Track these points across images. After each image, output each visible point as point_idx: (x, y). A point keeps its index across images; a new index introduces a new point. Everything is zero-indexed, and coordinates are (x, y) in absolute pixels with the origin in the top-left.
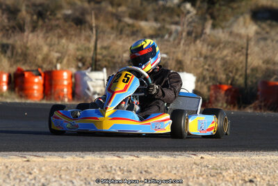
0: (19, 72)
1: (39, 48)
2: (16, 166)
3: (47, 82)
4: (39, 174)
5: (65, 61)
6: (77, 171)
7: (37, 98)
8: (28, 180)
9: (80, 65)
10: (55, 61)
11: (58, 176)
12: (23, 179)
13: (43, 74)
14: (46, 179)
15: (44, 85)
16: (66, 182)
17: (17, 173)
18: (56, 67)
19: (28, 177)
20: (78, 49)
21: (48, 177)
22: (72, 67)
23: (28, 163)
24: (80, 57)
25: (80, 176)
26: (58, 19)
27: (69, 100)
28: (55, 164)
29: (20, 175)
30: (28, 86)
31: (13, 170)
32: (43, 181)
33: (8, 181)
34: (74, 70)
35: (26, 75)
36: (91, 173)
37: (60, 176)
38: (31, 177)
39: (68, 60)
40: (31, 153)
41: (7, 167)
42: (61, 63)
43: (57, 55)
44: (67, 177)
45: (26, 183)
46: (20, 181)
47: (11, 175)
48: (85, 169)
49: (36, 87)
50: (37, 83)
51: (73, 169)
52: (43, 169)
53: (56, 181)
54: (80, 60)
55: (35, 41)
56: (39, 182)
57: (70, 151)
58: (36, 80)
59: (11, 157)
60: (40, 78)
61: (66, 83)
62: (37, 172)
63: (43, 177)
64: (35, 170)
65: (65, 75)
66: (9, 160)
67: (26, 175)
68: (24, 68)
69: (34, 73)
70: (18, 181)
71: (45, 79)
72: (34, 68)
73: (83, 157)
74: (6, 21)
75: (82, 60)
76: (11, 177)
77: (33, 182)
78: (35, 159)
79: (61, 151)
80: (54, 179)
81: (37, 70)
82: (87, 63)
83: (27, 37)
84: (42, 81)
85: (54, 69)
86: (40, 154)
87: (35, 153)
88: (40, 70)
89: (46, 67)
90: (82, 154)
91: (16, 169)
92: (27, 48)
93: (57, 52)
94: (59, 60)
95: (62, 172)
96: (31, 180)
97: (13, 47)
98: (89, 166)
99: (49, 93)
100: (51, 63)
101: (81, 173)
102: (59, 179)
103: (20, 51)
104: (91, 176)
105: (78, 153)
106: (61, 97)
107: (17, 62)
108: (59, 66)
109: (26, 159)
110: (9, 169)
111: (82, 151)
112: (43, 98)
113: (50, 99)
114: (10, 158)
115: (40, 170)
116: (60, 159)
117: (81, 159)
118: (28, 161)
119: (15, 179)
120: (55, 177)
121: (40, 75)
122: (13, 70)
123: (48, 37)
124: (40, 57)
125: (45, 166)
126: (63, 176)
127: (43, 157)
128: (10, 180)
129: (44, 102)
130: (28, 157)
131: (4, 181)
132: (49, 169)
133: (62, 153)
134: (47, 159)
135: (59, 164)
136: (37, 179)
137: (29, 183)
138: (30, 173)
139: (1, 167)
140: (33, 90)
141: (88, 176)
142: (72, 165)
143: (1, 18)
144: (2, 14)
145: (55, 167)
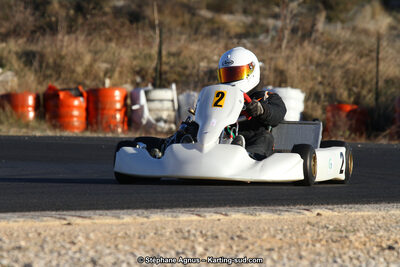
0: (51, 92)
1: (78, 57)
2: (52, 233)
3: (91, 105)
4: (86, 244)
5: (116, 75)
6: (139, 238)
7: (78, 128)
8: (70, 253)
9: (138, 79)
10: (102, 74)
11: (113, 246)
12: (63, 252)
13: (85, 94)
14: (96, 251)
15: (87, 109)
16: (125, 255)
17: (55, 242)
18: (104, 84)
19: (70, 249)
20: (135, 58)
21: (99, 248)
22: (126, 82)
23: (69, 227)
24: (137, 69)
25: (145, 245)
26: (105, 14)
27: (123, 131)
28: (108, 228)
29: (59, 245)
30: (63, 111)
31: (48, 239)
32: (92, 253)
33: (42, 254)
34: (129, 88)
35: (62, 95)
36: (160, 241)
37: (116, 246)
38: (74, 248)
39: (121, 73)
40: (73, 213)
41: (39, 234)
42: (110, 78)
43: (104, 66)
44: (127, 248)
45: (67, 257)
46: (59, 254)
47: (45, 246)
48: (152, 234)
49: (76, 113)
50: (78, 107)
51: (134, 235)
52: (92, 235)
53: (110, 254)
54: (138, 73)
55: (74, 47)
56: (87, 255)
57: (128, 208)
58: (76, 103)
59: (45, 219)
60: (81, 99)
61: (118, 106)
62: (83, 241)
63: (92, 248)
64: (80, 238)
65: (118, 95)
66: (43, 223)
67: (68, 246)
68: (58, 86)
69: (73, 93)
70: (56, 254)
71: (88, 101)
72: (72, 86)
73: (147, 217)
74: (31, 19)
75: (141, 72)
76: (46, 250)
77: (78, 255)
78: (79, 221)
79: (116, 208)
80: (108, 251)
81: (77, 89)
82: (149, 77)
83: (62, 41)
84: (84, 105)
85: (101, 87)
86: (86, 213)
87: (78, 213)
88: (81, 88)
89: (90, 83)
90: (146, 213)
91: (52, 237)
92: (62, 58)
93: (105, 61)
94: (108, 73)
95: (119, 241)
96: (75, 252)
97: (42, 56)
98: (157, 230)
99: (94, 121)
100: (96, 77)
101: (146, 241)
102: (113, 250)
103: (51, 61)
104: (160, 245)
105: (140, 211)
106: (112, 126)
107: (46, 77)
108: (108, 83)
109: (65, 222)
110: (42, 236)
111: (146, 208)
112: (86, 129)
113: (95, 131)
114: (42, 221)
115: (87, 238)
116: (115, 221)
117: (145, 219)
118: (69, 224)
119: (51, 252)
120: (109, 247)
121: (81, 95)
122: (42, 89)
123: (91, 41)
124: (79, 69)
125: (93, 231)
126: (120, 246)
127: (90, 218)
128: (45, 253)
129: (88, 134)
130: (69, 218)
131: (36, 256)
132: (100, 235)
133: (118, 211)
134: (96, 221)
135: (114, 228)
136: (84, 252)
137: (72, 258)
138: (73, 243)
139: (31, 235)
140: (72, 116)
141: (157, 245)
142: (133, 229)
143: (23, 15)
144: (25, 8)
145: (109, 232)
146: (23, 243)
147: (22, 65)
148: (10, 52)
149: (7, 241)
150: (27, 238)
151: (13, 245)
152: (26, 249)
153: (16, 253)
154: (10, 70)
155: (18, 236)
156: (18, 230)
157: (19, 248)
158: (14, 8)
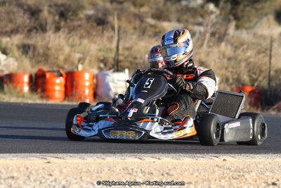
0: (40, 73)
1: (60, 49)
2: (36, 168)
3: (68, 83)
4: (59, 176)
5: (87, 61)
6: (98, 173)
7: (58, 99)
8: (48, 182)
9: (102, 65)
10: (76, 62)
11: (79, 178)
12: (43, 181)
13: (64, 75)
14: (67, 181)
15: (66, 86)
16: (87, 184)
17: (38, 174)
18: (77, 67)
19: (48, 179)
20: (100, 50)
21: (69, 179)
22: (94, 68)
23: (49, 165)
24: (102, 58)
25: (101, 177)
26: (80, 19)
27: (90, 101)
28: (76, 166)
29: (40, 176)
30: (49, 87)
31: (33, 172)
32: (63, 182)
33: (28, 182)
34: (95, 71)
35: (48, 75)
36: (112, 175)
37: (81, 178)
38: (51, 179)
39: (90, 61)
40: (52, 155)
41: (27, 169)
42: (82, 64)
43: (78, 56)
44: (88, 179)
45: (46, 184)
46: (41, 182)
47: (31, 176)
48: (106, 171)
49: (57, 88)
50: (59, 84)
51: (94, 170)
52: (64, 170)
53: (76, 183)
54: (102, 61)
55: (57, 42)
56: (60, 183)
57: (91, 152)
58: (58, 81)
59: (32, 158)
60: (62, 79)
61: (87, 84)
62: (58, 174)
63: (64, 179)
64: (55, 172)
65: (87, 76)
66: (30, 162)
67: (47, 177)
68: (45, 68)
69: (56, 74)
70: (38, 182)
71: (66, 80)
72: (55, 69)
73: (104, 159)
74: (28, 21)
75: (104, 61)
76: (32, 179)
77: (54, 183)
78: (56, 160)
79: (82, 153)
80: (75, 181)
81: (59, 71)
82: (109, 64)
83: (49, 37)
84: (63, 82)
85: (75, 70)
86: (61, 155)
87: (55, 155)
88: (62, 71)
89: (68, 68)
90: (103, 156)
91: (36, 171)
92: (48, 49)
93: (78, 52)
94: (81, 60)
95: (83, 174)
96: (52, 182)
97: (35, 48)
98: (110, 167)
99: (70, 94)
100: (73, 64)
101: (101, 175)
102: (79, 180)
103: (41, 51)
105: (99, 155)
106: (83, 98)
107: (39, 62)
108: (80, 67)
109: (46, 161)
110: (29, 170)
111: (103, 153)
112: (65, 99)
113: (72, 101)
114: (30, 160)
115: (61, 172)
116: (81, 161)
117: (103, 161)
118: (49, 162)
119: (35, 181)
120: (76, 179)
121: (61, 75)
122: (34, 71)
123: (70, 37)
124: (61, 58)
125: (66, 167)
126: (83, 178)
127: (63, 158)
128: (31, 181)
129: (66, 103)
130: (48, 158)
131: (25, 183)
132: (70, 170)
133: (83, 155)
134: (67, 161)
135: (80, 166)
136: (57, 181)
137: (49, 185)
138: (51, 175)
139: (21, 169)
140: (55, 91)
141: (109, 178)
142: (93, 167)
143: (22, 19)
144: (24, 14)
145: (76, 168)
146: (15, 175)
147: (20, 54)
148: (12, 44)
149: (4, 173)
150: (18, 171)
151: (8, 175)
152: (18, 178)
153: (10, 180)
154: (12, 56)
155: (12, 170)
156: (12, 166)
157: (13, 177)
158: (16, 14)
